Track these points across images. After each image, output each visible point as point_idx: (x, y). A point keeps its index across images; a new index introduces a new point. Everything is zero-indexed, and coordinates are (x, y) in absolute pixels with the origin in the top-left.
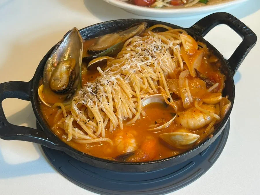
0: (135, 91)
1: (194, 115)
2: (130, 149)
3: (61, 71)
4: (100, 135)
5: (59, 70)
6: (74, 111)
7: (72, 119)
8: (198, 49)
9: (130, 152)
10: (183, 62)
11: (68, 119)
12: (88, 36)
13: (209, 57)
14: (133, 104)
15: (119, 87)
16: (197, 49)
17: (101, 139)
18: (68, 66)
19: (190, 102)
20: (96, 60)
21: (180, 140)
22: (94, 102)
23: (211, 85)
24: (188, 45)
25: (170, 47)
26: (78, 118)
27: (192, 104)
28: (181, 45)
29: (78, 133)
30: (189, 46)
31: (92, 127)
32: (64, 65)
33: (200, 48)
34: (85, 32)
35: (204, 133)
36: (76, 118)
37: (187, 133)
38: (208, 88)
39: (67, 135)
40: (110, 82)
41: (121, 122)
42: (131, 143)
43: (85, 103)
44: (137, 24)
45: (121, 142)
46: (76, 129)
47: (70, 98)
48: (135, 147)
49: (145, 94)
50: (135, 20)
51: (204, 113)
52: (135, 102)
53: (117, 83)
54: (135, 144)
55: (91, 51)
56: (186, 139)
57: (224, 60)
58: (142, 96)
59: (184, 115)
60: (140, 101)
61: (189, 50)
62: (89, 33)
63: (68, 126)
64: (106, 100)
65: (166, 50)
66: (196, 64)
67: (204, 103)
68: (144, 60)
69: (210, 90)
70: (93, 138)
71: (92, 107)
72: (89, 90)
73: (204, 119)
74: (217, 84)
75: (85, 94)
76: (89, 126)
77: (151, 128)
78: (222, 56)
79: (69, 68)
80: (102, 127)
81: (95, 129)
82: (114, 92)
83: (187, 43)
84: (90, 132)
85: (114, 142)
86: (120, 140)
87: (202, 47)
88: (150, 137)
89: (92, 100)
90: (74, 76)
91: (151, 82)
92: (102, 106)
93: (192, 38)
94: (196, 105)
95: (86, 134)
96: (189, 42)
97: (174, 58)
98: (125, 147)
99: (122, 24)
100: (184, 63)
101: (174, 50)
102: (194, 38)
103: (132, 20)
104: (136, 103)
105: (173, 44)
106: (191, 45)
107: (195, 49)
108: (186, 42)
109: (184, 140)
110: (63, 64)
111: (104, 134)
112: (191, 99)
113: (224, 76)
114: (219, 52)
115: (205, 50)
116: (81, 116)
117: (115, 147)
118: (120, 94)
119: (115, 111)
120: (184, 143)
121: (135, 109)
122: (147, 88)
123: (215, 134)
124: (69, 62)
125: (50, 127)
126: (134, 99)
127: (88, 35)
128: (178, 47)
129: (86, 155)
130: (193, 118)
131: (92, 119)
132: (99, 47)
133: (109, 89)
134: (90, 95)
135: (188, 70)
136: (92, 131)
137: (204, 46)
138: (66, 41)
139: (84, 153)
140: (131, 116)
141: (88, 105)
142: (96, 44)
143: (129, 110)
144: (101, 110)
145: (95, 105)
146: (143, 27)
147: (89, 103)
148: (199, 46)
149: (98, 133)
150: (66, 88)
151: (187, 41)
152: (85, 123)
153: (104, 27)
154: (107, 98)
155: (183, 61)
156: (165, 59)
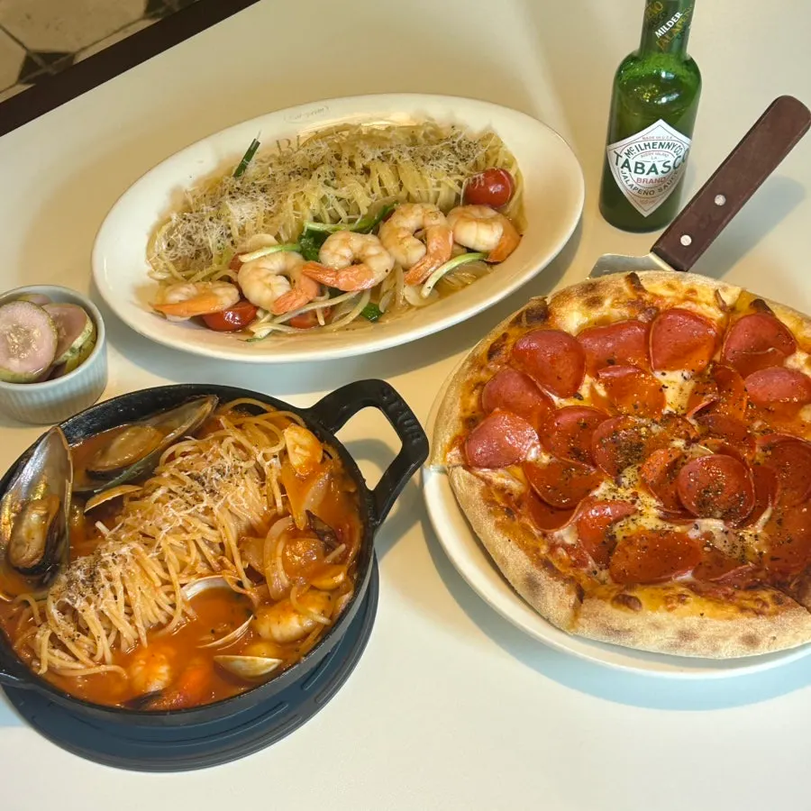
0: (166, 570)
1: (282, 617)
2: (156, 686)
3: (28, 524)
4: (103, 661)
5: (25, 523)
6: (51, 616)
7: (49, 632)
8: (324, 459)
9: (154, 692)
10: (283, 496)
11: (41, 631)
13: (343, 479)
14: (164, 597)
15: (137, 567)
16: (320, 460)
17: (103, 668)
18: (43, 512)
19: (283, 587)
20: (99, 500)
22: (89, 601)
23: (333, 548)
24: (299, 454)
25: (257, 463)
26: (59, 630)
27: (287, 591)
28: (283, 456)
29: (60, 658)
30: (301, 456)
31: (86, 646)
32: (34, 511)
33: (327, 457)
36: (55, 629)
38: (326, 554)
39: (39, 660)
40: (120, 555)
41: (143, 633)
42: (160, 674)
43: (70, 603)
45: (141, 671)
46: (57, 652)
47: (47, 582)
48: (166, 682)
49: (190, 575)
51: (300, 613)
52: (168, 594)
53: (133, 558)
54: (166, 674)
58: (183, 582)
59: (265, 617)
60: (179, 592)
61: (301, 466)
63: (41, 646)
64: (111, 595)
65: (245, 473)
66: (311, 499)
67: (313, 588)
68: (193, 502)
69: (328, 560)
70: (89, 667)
71: (83, 611)
72: (80, 575)
73: (301, 624)
74: (343, 547)
75: (70, 582)
76: (81, 644)
77: (204, 642)
78: (365, 480)
79: (46, 516)
80: (104, 646)
81: (92, 650)
82: (126, 576)
83: (298, 450)
84: (83, 656)
85: (129, 674)
86: (140, 668)
87: (331, 457)
88: (197, 661)
89: (83, 596)
90: (56, 534)
91: (205, 549)
92: (102, 607)
93: (310, 435)
94: (293, 595)
95: (76, 659)
96: (302, 447)
97: (265, 487)
98: (148, 681)
99: (165, 398)
100: (285, 499)
101: (267, 469)
102: (316, 435)
104: (172, 596)
105: (265, 456)
106: (307, 454)
107: (315, 462)
108: (295, 449)
110: (34, 508)
111: (109, 657)
112: (286, 582)
115: (335, 463)
116: (65, 627)
117: (131, 681)
118: (139, 581)
119: (130, 614)
120: (251, 674)
121: (170, 605)
122: (196, 562)
124: (46, 503)
125: (9, 645)
126: (168, 588)
128: (276, 461)
129: (74, 699)
130: (279, 622)
131: (86, 631)
132: (109, 463)
133: (117, 571)
134: (81, 585)
135: (291, 516)
136: (87, 653)
137: (335, 454)
139: (69, 695)
140: (163, 620)
141: (76, 606)
142: (104, 453)
143: (157, 610)
144: (102, 615)
145: (90, 604)
146: (207, 408)
147: (78, 602)
148: (324, 451)
149: (98, 657)
150: (39, 562)
151: (298, 444)
152: (73, 640)
154: (113, 589)
155: (283, 494)
156: (239, 495)
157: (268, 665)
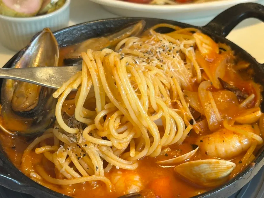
1: (225, 137)
2: (134, 189)
8: (220, 53)
10: (201, 69)
12: (64, 42)
13: (236, 62)
16: (218, 52)
19: (218, 121)
21: (206, 173)
23: (244, 99)
24: (205, 48)
25: (180, 50)
28: (196, 47)
30: (207, 49)
33: (223, 51)
34: (59, 35)
35: (241, 163)
37: (218, 160)
38: (240, 103)
42: (135, 181)
44: (131, 23)
45: (120, 179)
47: (40, 122)
48: (141, 187)
50: (129, 18)
51: (238, 134)
54: (140, 182)
55: (70, 59)
56: (215, 169)
57: (258, 64)
59: (210, 139)
61: (208, 54)
62: (66, 37)
65: (176, 53)
67: (236, 123)
69: (244, 104)
74: (253, 96)
78: (255, 59)
83: (204, 45)
86: (118, 177)
87: (225, 50)
93: (209, 39)
94: (226, 125)
96: (206, 44)
97: (187, 65)
98: (127, 187)
99: (110, 25)
100: (202, 71)
101: (187, 53)
103: (125, 18)
105: (185, 46)
106: (210, 48)
107: (216, 53)
108: (202, 44)
109: (213, 172)
113: (260, 86)
114: (250, 55)
120: (213, 176)
123: (259, 162)
127: (63, 40)
128: (191, 49)
130: (224, 141)
135: (209, 80)
137: (228, 48)
138: (33, 47)
139: (64, 195)
146: (140, 26)
148: (220, 48)
151: (204, 43)
153: (85, 29)
155: (200, 67)
156: (176, 62)
157: (228, 168)
